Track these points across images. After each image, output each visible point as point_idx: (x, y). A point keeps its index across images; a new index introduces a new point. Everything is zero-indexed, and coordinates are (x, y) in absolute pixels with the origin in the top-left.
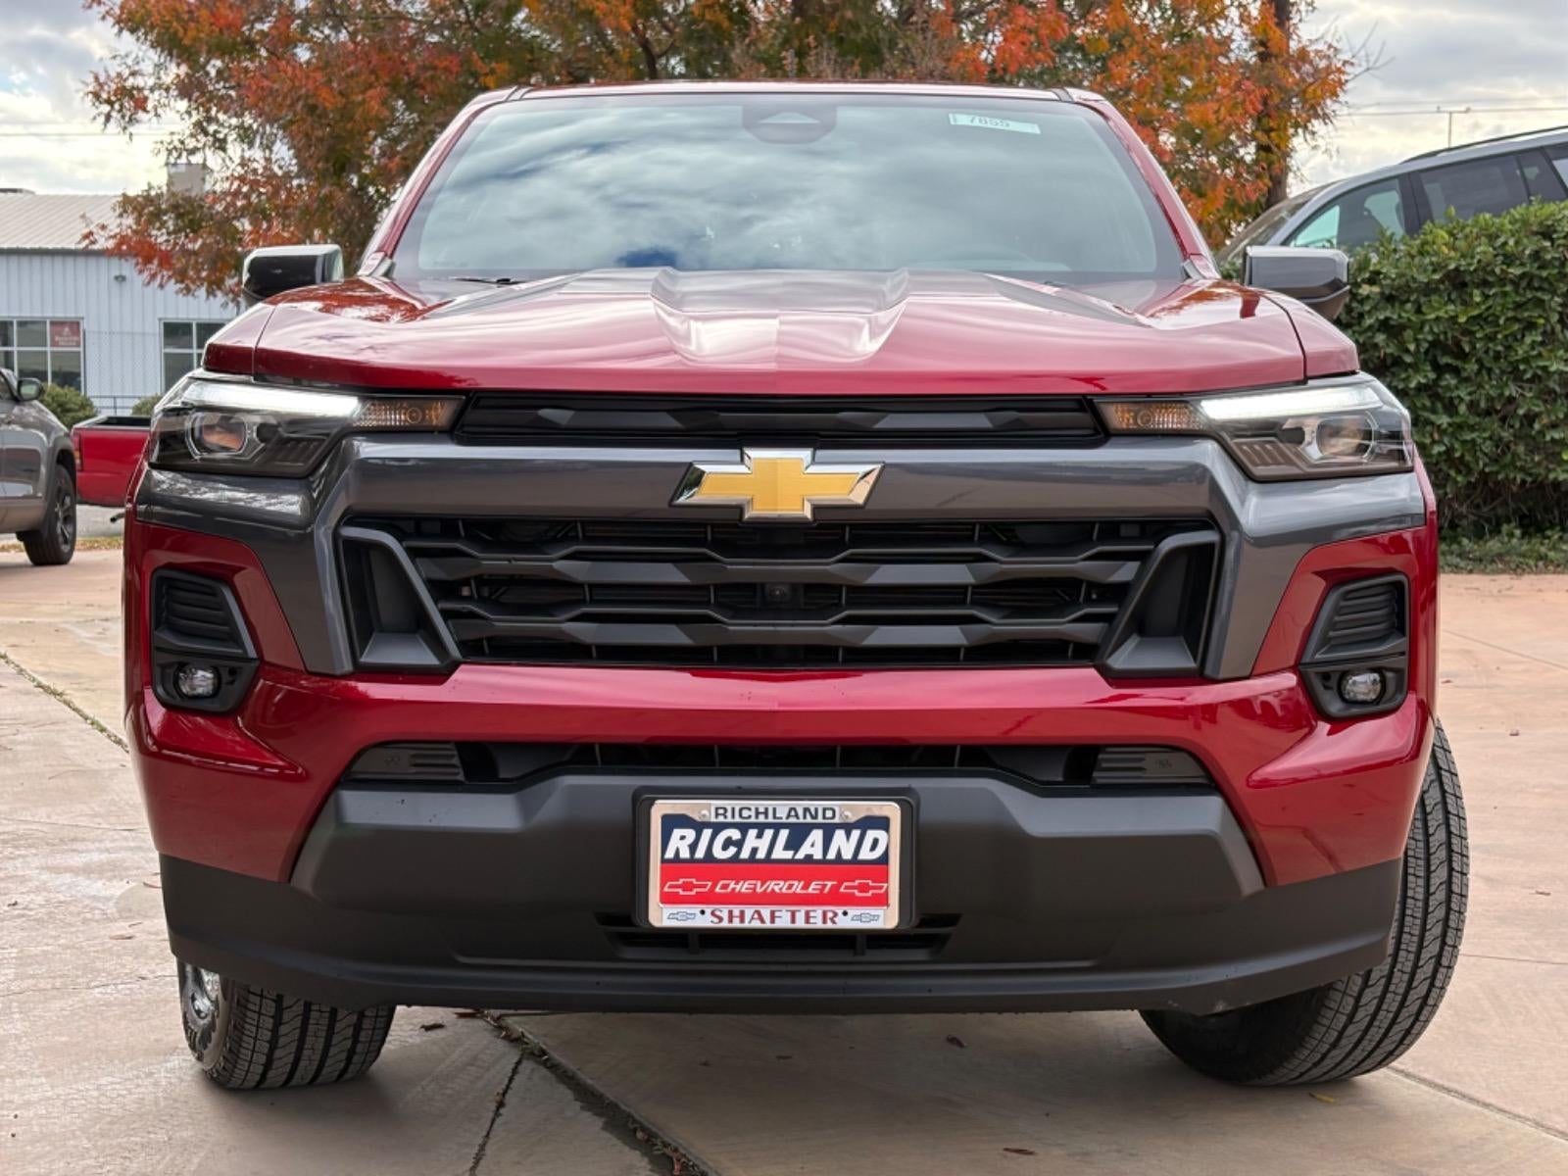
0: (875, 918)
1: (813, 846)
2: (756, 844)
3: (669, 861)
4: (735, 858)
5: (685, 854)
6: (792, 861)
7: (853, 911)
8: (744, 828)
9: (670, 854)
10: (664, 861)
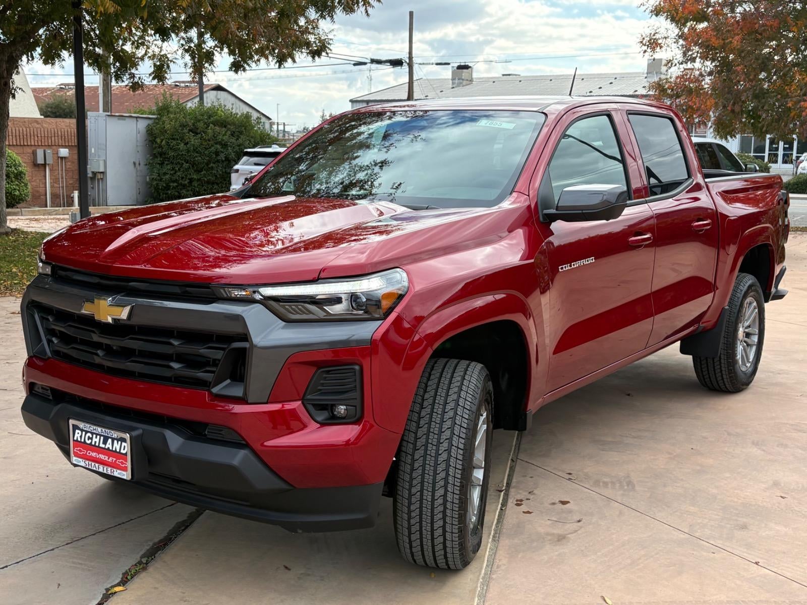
0: (124, 475)
1: (109, 445)
2: (96, 440)
3: (76, 441)
4: (91, 444)
5: (79, 440)
6: (104, 449)
7: (119, 471)
8: (92, 434)
9: (75, 439)
10: (74, 440)
